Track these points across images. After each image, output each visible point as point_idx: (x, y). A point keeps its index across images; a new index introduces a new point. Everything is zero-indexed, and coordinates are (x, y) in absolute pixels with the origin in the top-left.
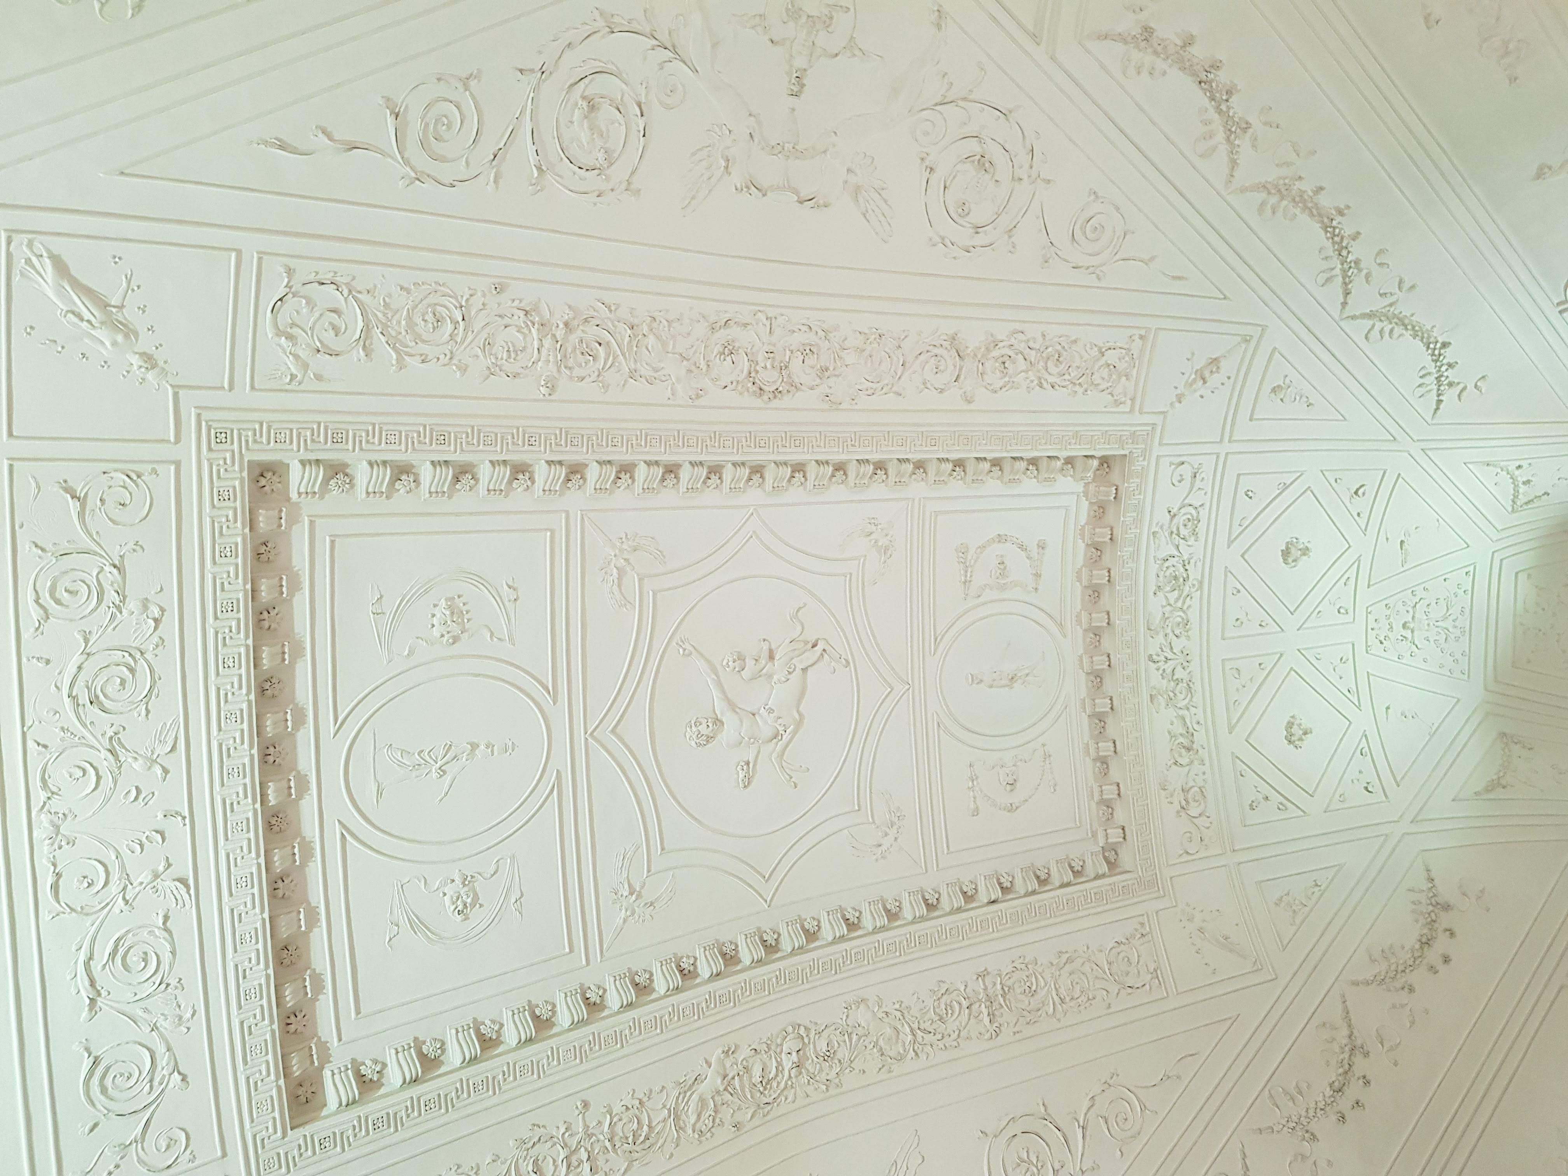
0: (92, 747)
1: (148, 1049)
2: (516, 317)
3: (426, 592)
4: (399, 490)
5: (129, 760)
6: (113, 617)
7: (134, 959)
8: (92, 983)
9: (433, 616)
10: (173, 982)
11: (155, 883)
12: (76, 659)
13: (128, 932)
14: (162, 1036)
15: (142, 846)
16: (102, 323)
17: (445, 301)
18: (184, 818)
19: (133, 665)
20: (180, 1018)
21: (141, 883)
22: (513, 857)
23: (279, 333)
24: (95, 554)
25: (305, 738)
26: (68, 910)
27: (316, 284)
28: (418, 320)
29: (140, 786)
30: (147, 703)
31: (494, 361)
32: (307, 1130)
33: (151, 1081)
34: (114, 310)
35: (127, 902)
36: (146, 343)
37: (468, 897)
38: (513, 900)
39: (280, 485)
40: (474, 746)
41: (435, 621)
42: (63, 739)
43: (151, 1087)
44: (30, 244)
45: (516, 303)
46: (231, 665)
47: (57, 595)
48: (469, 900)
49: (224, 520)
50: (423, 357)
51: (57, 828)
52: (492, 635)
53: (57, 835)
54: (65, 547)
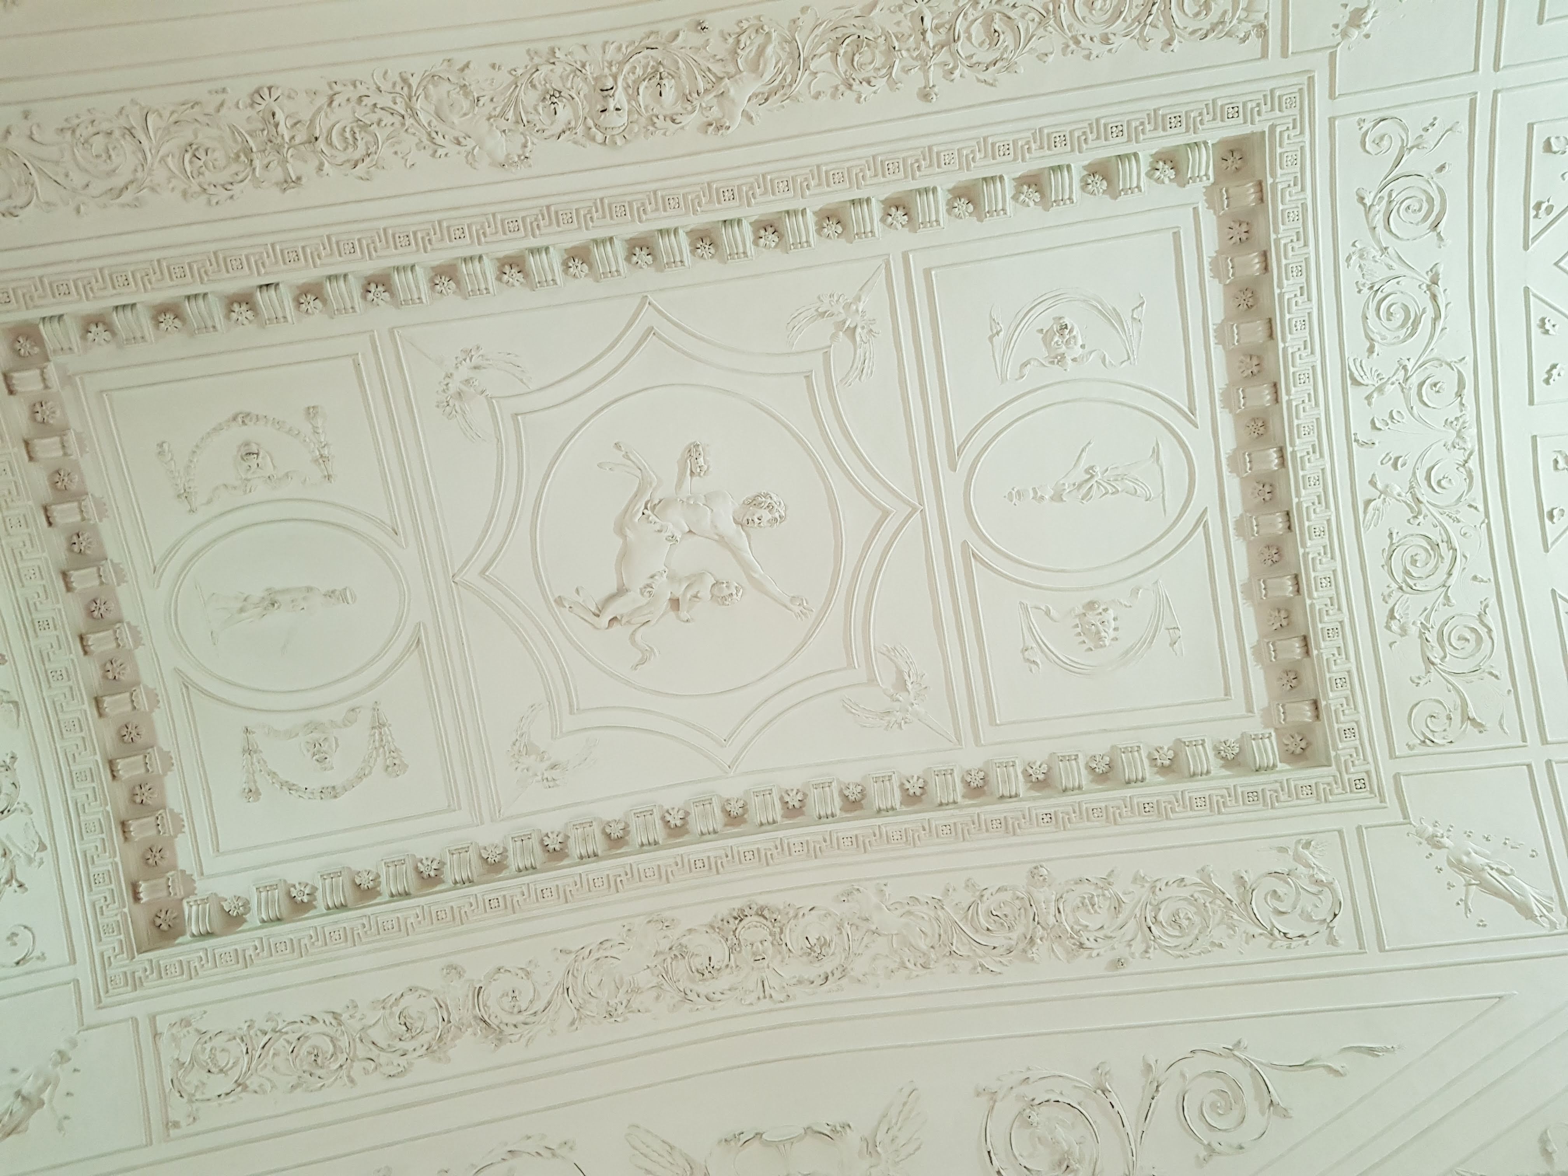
0: (1434, 505)
1: (1391, 231)
2: (1092, 939)
3: (1127, 653)
4: (1169, 749)
5: (1404, 494)
6: (1428, 619)
7: (1399, 316)
8: (1434, 297)
9: (1116, 629)
10: (1365, 290)
11: (1380, 383)
12: (1452, 581)
13: (1404, 341)
14: (1379, 242)
15: (1392, 418)
16: (1483, 869)
17: (1173, 942)
18: (1356, 441)
19: (1408, 580)
20: (1361, 257)
21: (1393, 384)
22: (1003, 380)
23: (1330, 885)
24: (1449, 673)
25: (1235, 508)
26: (1452, 364)
27: (1306, 935)
28: (1196, 919)
29: (1392, 470)
30: (1392, 544)
31: (1106, 892)
32: (1248, 129)
33: (1390, 202)
34: (1473, 882)
35: (1405, 368)
36: (1440, 857)
37: (1057, 342)
38: (1002, 334)
39: (1286, 742)
40: (1058, 497)
41: (1113, 624)
42: (1457, 512)
43: (1390, 195)
44: (1553, 925)
45: (1094, 953)
46: (1324, 580)
47: (1474, 636)
48: (1056, 339)
49: (1346, 712)
50: (1183, 884)
51: (1459, 434)
52: (1048, 613)
53: (1460, 430)
54: (1474, 677)
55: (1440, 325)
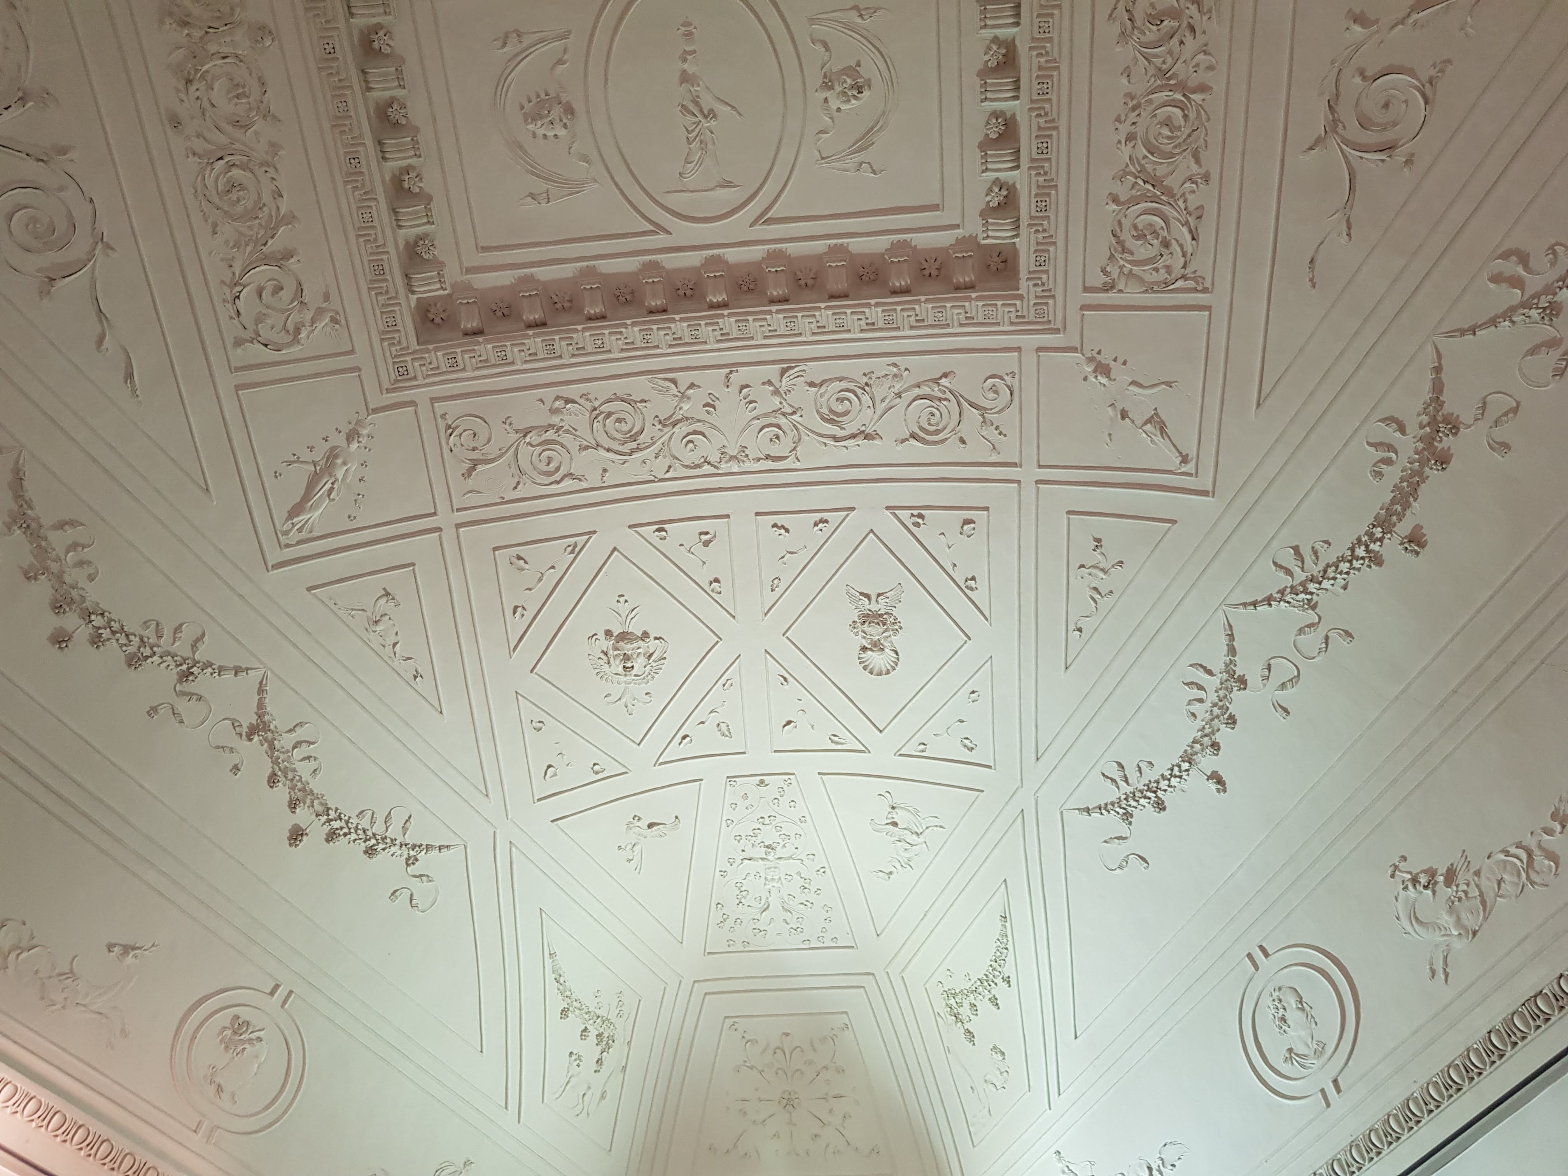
0: (671, 438)
1: (914, 400)
2: (198, 93)
3: (521, 147)
4: (420, 188)
5: (681, 412)
6: (567, 432)
7: (840, 408)
8: (853, 436)
9: (545, 136)
10: (865, 379)
11: (782, 392)
12: (602, 452)
13: (818, 412)
14: (906, 390)
15: (751, 402)
16: (331, 476)
17: (210, 182)
18: (731, 372)
19: (603, 415)
20: (895, 376)
21: (781, 403)
22: (812, 21)
23: (296, 340)
24: (517, 449)
25: (670, 261)
26: (794, 452)
27: (241, 318)
28: (239, 209)
29: (704, 403)
30: (636, 402)
31: (254, 113)
32: (1023, 274)
33: (940, 399)
34: (318, 468)
35: (794, 413)
37: (845, 81)
38: (859, 20)
39: (438, 305)
40: (685, 78)
41: (550, 134)
42: (665, 457)
43: (946, 399)
44: (286, 532)
45: (183, 97)
46: (600, 342)
47: (553, 469)
48: (849, 81)
49: (474, 360)
50: (276, 196)
51: (732, 458)
52: (560, 62)
53: (737, 458)
54: (514, 469)
55: (830, 442)
